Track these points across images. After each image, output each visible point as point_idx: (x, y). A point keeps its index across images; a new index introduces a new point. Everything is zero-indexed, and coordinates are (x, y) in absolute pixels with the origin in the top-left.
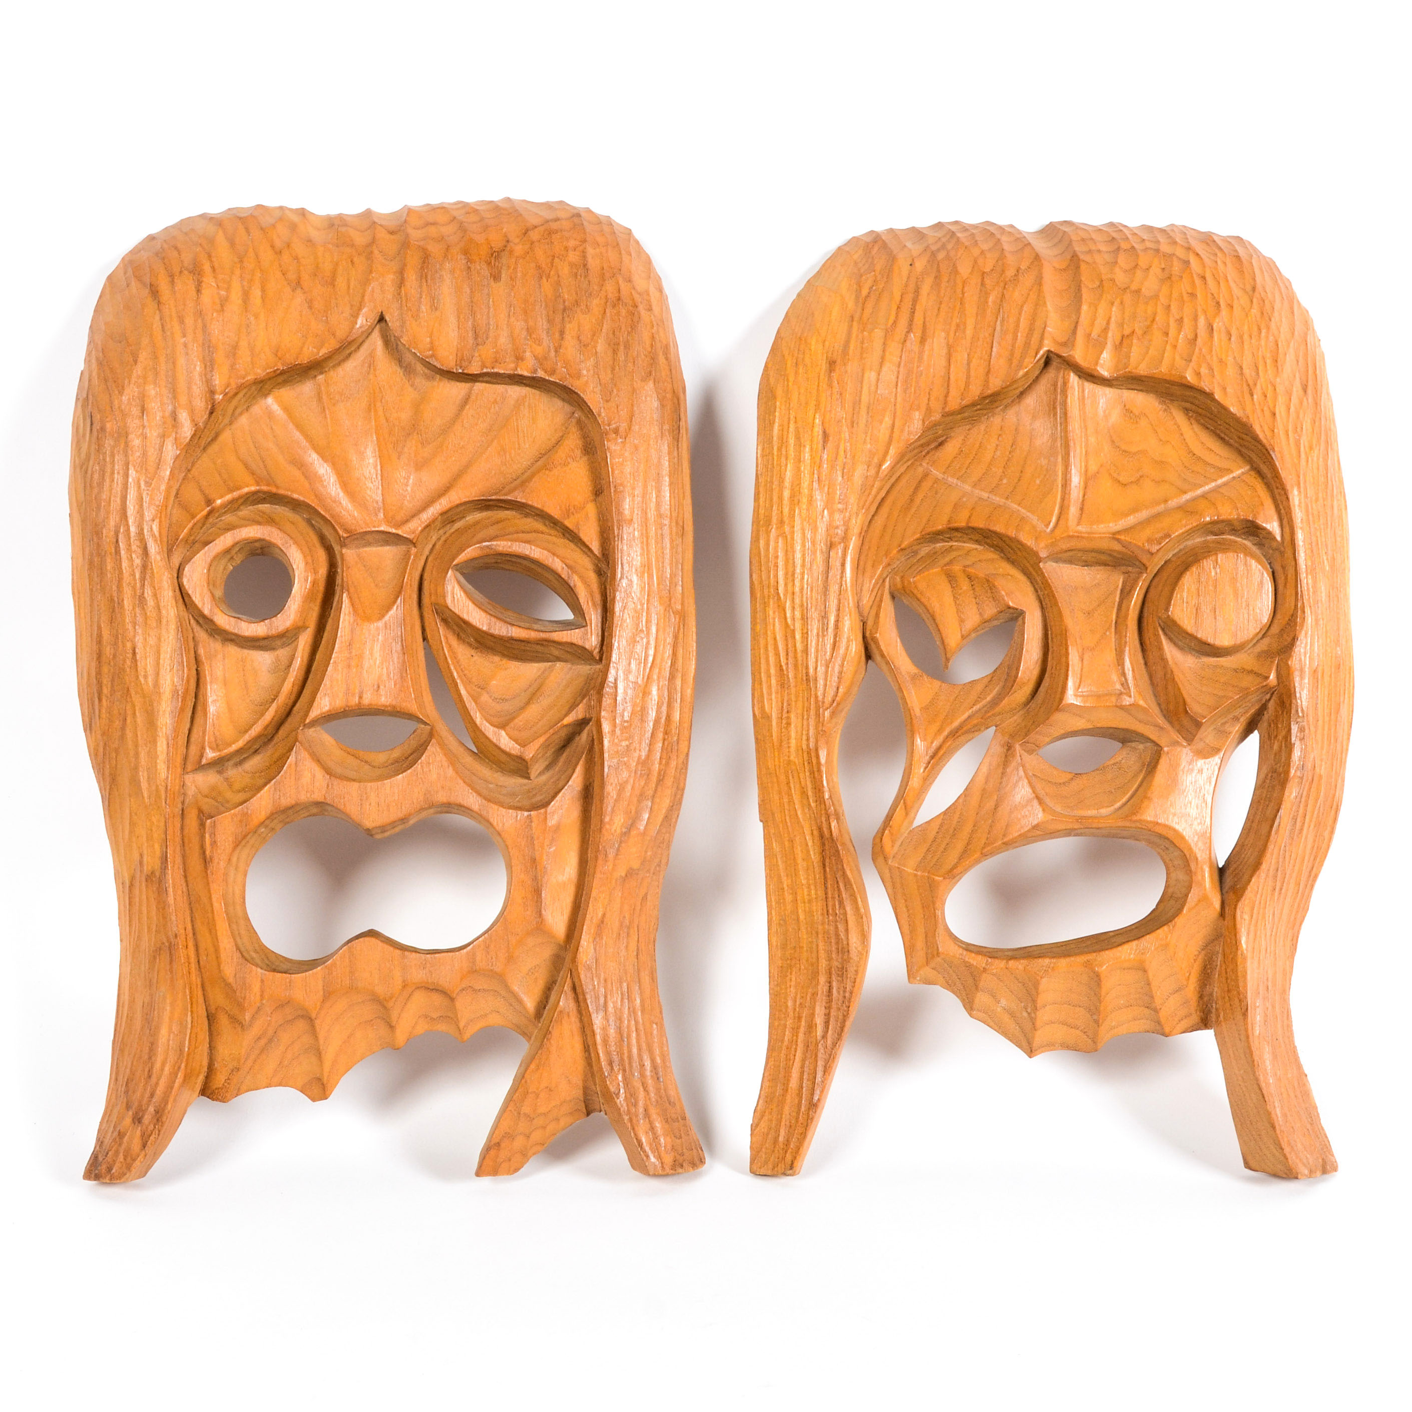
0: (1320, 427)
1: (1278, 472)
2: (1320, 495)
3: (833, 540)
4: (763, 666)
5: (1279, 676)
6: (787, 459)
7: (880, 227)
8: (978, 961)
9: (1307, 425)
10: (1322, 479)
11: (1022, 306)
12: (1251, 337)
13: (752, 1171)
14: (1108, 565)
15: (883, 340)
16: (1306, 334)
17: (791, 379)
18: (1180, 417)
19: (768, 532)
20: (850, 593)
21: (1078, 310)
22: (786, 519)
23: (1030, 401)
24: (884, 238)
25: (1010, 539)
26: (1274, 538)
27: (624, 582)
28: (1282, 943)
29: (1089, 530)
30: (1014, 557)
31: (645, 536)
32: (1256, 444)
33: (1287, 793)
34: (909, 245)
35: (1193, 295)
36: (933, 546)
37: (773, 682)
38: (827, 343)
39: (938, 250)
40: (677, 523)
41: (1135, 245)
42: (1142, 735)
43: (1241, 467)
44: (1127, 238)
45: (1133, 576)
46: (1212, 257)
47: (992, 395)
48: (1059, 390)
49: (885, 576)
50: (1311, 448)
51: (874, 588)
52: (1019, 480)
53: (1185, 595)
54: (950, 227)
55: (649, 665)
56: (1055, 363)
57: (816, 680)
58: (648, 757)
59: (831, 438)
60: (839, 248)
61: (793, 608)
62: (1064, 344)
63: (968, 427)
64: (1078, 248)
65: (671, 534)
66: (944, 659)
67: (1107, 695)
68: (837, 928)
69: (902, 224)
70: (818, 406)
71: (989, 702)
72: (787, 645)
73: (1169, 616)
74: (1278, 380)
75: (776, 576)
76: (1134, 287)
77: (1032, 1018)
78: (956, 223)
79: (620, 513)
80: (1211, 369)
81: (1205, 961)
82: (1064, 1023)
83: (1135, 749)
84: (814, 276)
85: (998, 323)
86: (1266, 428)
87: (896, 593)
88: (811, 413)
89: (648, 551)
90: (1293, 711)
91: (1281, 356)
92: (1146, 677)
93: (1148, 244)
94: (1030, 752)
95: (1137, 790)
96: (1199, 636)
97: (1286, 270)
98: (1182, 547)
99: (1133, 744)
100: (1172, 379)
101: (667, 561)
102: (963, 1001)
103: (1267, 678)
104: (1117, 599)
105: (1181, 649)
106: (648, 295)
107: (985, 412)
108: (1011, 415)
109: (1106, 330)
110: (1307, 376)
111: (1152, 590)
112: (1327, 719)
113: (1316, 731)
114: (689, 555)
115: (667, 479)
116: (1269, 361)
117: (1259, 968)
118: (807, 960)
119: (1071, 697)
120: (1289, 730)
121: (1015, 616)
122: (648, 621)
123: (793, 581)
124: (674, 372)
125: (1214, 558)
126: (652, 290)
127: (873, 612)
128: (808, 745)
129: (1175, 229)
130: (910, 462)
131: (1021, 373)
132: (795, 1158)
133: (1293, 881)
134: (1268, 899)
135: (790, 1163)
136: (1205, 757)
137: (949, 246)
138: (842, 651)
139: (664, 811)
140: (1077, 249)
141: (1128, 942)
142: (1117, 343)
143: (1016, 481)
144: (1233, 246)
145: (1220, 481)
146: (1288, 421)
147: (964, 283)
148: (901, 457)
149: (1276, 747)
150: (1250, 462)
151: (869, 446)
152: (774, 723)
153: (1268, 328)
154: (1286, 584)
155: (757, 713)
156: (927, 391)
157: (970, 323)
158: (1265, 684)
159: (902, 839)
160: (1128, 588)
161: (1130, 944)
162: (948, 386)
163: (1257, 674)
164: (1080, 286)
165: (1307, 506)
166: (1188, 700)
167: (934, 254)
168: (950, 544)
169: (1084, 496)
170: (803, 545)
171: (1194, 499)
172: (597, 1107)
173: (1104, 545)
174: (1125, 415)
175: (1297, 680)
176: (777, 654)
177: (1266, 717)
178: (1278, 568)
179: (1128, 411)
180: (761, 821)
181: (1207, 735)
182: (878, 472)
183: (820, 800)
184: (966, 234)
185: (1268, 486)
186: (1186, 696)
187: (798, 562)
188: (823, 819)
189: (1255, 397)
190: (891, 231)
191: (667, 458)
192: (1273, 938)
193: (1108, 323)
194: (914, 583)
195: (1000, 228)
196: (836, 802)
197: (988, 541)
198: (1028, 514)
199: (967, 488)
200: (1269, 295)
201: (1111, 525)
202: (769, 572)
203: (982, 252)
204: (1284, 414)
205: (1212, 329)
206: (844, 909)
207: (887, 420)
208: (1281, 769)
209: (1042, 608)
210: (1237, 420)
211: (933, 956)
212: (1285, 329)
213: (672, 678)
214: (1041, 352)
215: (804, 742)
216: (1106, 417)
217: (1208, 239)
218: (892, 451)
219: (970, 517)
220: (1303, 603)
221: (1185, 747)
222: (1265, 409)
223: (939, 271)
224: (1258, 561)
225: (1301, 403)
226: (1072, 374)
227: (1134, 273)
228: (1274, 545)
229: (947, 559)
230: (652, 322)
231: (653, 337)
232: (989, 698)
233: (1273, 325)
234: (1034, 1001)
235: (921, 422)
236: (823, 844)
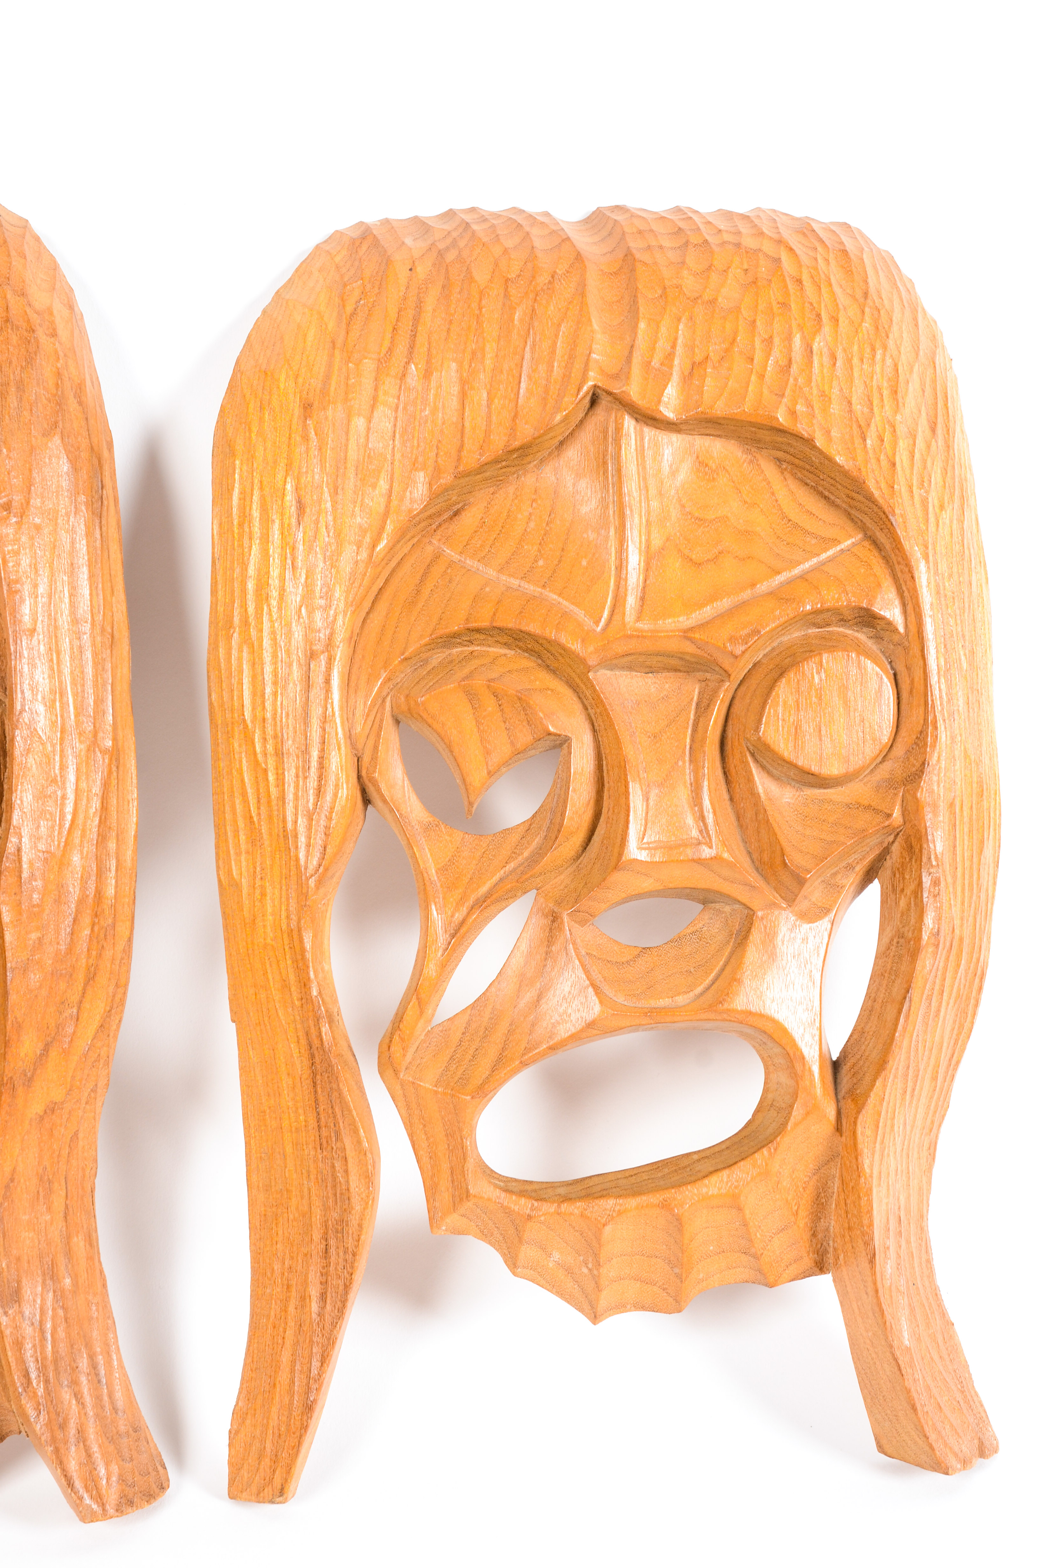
0: (953, 478)
1: (900, 542)
2: (955, 570)
3: (314, 648)
4: (228, 816)
5: (904, 812)
6: (251, 539)
7: (371, 217)
8: (523, 1205)
9: (936, 477)
10: (957, 548)
11: (559, 325)
12: (862, 360)
13: (232, 1496)
14: (680, 671)
15: (374, 374)
16: (934, 354)
17: (255, 429)
18: (770, 470)
19: (229, 638)
20: (338, 721)
21: (634, 328)
22: (251, 619)
23: (572, 453)
24: (375, 232)
25: (549, 642)
26: (896, 630)
27: (26, 717)
28: (916, 1155)
29: (652, 627)
30: (556, 665)
31: (54, 649)
32: (871, 505)
33: (918, 967)
34: (409, 241)
35: (785, 305)
36: (448, 652)
37: (242, 837)
38: (300, 380)
39: (447, 249)
40: (103, 630)
41: (708, 238)
42: (729, 896)
43: (851, 536)
44: (699, 229)
45: (712, 685)
46: (811, 254)
47: (521, 448)
48: (610, 440)
49: (385, 694)
50: (942, 507)
51: (370, 711)
52: (560, 561)
53: (780, 710)
54: (463, 216)
55: (67, 826)
56: (604, 401)
57: (296, 836)
58: (70, 950)
59: (308, 510)
60: (318, 247)
61: (265, 739)
62: (616, 377)
63: (492, 490)
64: (635, 244)
65: (94, 645)
66: (466, 803)
67: (680, 846)
68: (333, 1166)
69: (401, 212)
70: (289, 466)
71: (527, 859)
72: (258, 790)
73: (759, 738)
74: (898, 417)
75: (241, 697)
76: (706, 297)
77: (594, 1276)
78: (473, 210)
79: (16, 621)
80: (810, 406)
81: (817, 1188)
82: (637, 1279)
83: (719, 912)
84: (285, 286)
85: (528, 348)
86: (883, 485)
87: (400, 717)
88: (280, 476)
89: (60, 672)
90: (924, 859)
91: (902, 384)
92: (733, 818)
93: (726, 237)
94: (583, 923)
95: (723, 970)
96: (800, 763)
97: (908, 267)
98: (775, 644)
99: (717, 906)
100: (759, 420)
101: (89, 684)
102: (504, 1255)
103: (889, 816)
104: (692, 717)
105: (777, 779)
106: (51, 314)
107: (514, 469)
108: (548, 473)
109: (670, 356)
110: (936, 410)
111: (737, 701)
112: (967, 864)
113: (954, 883)
114: (125, 671)
115: (85, 570)
116: (886, 393)
117: (888, 1196)
118: (297, 1209)
119: (634, 850)
120: (920, 884)
121: (561, 743)
122: (63, 767)
123: (263, 703)
124: (92, 422)
125: (817, 659)
126: (58, 308)
127: (371, 743)
128: (288, 925)
129: (761, 215)
130: (416, 540)
131: (558, 418)
132: (286, 1480)
133: (928, 1076)
134: (898, 1105)
135: (279, 1487)
136: (811, 920)
137: (462, 244)
138: (329, 797)
139: (98, 1018)
140: (632, 245)
141: (716, 1171)
142: (686, 373)
143: (556, 562)
144: (838, 235)
145: (824, 556)
146: (912, 473)
147: (481, 293)
148: (401, 535)
149: (903, 903)
150: (863, 528)
151: (359, 520)
152: (245, 891)
153: (885, 347)
154: (911, 692)
155: (222, 878)
156: (435, 442)
157: (490, 349)
158: (887, 823)
159: (417, 1044)
160: (705, 702)
161: (720, 1174)
162: (462, 437)
163: (876, 811)
164: (635, 296)
165: (938, 586)
166: (788, 849)
167: (441, 254)
168: (471, 648)
169: (645, 581)
170: (275, 656)
171: (790, 582)
172: (15, 1428)
173: (674, 645)
174: (698, 471)
175: (929, 816)
176: (246, 801)
177: (888, 863)
178: (901, 668)
179: (702, 465)
180: (233, 1021)
181: (814, 892)
182: (371, 556)
183: (305, 997)
184: (485, 226)
185: (886, 559)
186: (784, 844)
187: (268, 677)
188: (311, 1023)
189: (869, 442)
190: (386, 222)
191: (84, 542)
192: (904, 1155)
193: (674, 347)
194: (423, 703)
195: (530, 217)
196: (327, 999)
197: (521, 644)
198: (572, 607)
199: (492, 573)
200: (886, 302)
201: (681, 619)
202: (232, 690)
203: (506, 251)
204: (906, 463)
205: (812, 352)
206: (342, 1142)
207: (383, 485)
208: (910, 935)
209: (594, 731)
210: (845, 474)
211: (461, 1200)
212: (906, 347)
213: (102, 839)
214: (585, 389)
215: (284, 921)
216: (674, 473)
217: (805, 228)
218: (389, 527)
219: (494, 614)
220: (935, 717)
221: (784, 909)
222: (882, 457)
223: (447, 278)
224: (875, 661)
225: (929, 447)
226: (627, 417)
227: (708, 277)
228: (896, 638)
229: (466, 671)
230: (56, 352)
231: (59, 374)
232: (526, 854)
233: (891, 343)
234: (596, 1255)
235: (426, 486)
236: (312, 1056)
